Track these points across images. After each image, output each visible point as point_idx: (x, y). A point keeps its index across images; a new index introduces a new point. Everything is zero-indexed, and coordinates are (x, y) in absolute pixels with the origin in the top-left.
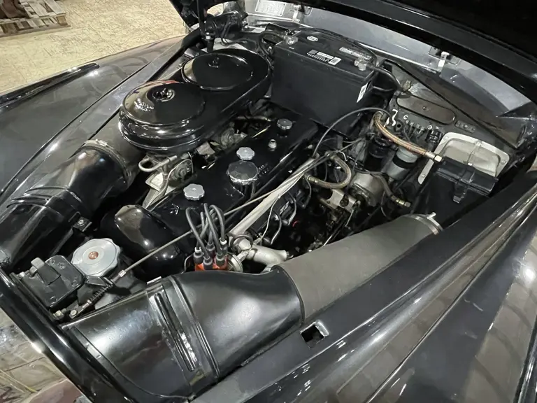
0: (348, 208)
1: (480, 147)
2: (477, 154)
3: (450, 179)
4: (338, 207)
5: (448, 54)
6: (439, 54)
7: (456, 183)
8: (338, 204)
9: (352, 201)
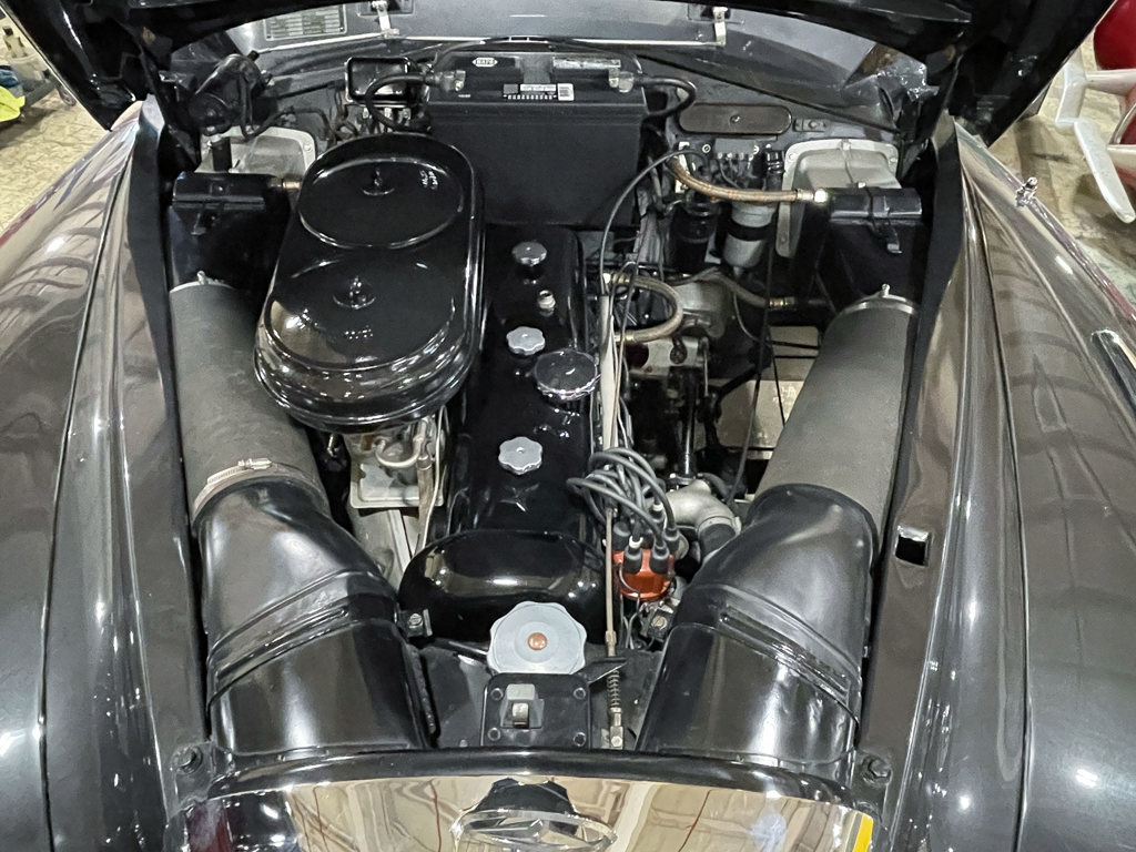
0: (692, 360)
1: (851, 151)
2: (856, 164)
3: (857, 222)
4: (672, 369)
5: (725, 9)
6: (708, 14)
7: (870, 224)
8: (670, 363)
9: (692, 345)
